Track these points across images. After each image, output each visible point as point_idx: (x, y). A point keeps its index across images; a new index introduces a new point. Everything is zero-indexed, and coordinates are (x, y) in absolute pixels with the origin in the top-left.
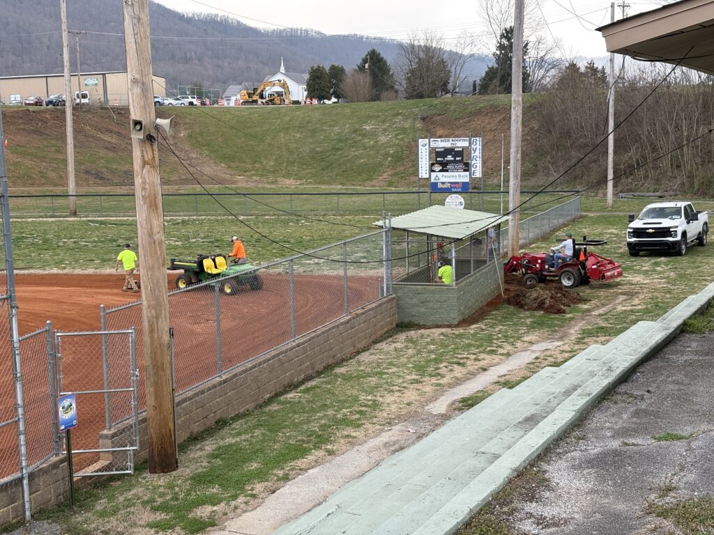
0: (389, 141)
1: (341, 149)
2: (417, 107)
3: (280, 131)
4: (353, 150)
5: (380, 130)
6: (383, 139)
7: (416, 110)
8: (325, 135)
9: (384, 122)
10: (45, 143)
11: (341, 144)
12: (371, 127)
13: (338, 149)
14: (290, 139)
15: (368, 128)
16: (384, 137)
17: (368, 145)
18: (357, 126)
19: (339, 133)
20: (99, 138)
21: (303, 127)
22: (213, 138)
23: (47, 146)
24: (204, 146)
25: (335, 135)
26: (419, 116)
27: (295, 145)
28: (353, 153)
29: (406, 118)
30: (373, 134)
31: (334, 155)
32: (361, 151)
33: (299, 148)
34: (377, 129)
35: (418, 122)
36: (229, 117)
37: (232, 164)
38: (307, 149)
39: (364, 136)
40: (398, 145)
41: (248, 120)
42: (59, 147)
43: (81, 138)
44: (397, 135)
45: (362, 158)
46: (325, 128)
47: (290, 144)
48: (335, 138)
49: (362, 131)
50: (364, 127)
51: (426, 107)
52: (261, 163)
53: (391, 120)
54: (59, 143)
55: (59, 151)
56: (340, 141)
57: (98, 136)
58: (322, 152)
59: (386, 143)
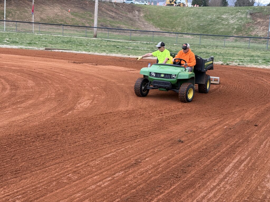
0: (234, 23)
1: (212, 25)
2: (248, 9)
3: (184, 16)
4: (217, 25)
5: (230, 18)
6: (231, 22)
7: (247, 11)
8: (204, 19)
9: (232, 14)
10: (86, 13)
11: (211, 23)
12: (226, 16)
13: (210, 25)
14: (188, 20)
15: (224, 17)
16: (232, 21)
17: (224, 24)
18: (219, 16)
19: (211, 18)
20: (107, 13)
21: (194, 15)
22: (155, 17)
23: (86, 14)
24: (150, 20)
25: (209, 19)
26: (249, 13)
27: (190, 22)
28: (218, 27)
29: (242, 13)
30: (227, 19)
31: (209, 27)
32: (221, 26)
33: (192, 24)
34: (229, 17)
35: (248, 15)
36: (162, 9)
37: (163, 28)
38: (196, 24)
39: (223, 20)
40: (239, 24)
41: (170, 11)
42: (91, 15)
43: (100, 12)
44: (238, 20)
45: (222, 29)
46: (204, 16)
47: (189, 22)
48: (209, 20)
49: (221, 18)
50: (222, 16)
51: (252, 9)
52: (175, 29)
53: (235, 14)
54: (91, 13)
55: (91, 16)
56: (211, 21)
57: (107, 12)
58: (203, 26)
59: (233, 23)
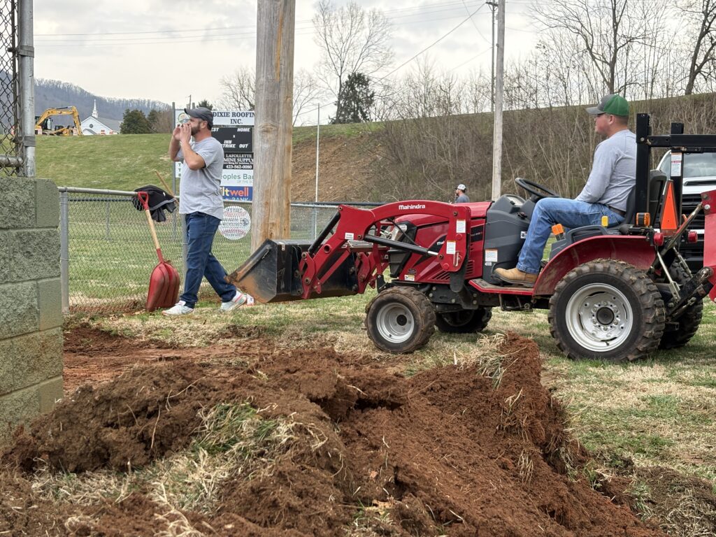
1: (124, 182)
8: (109, 166)
14: (61, 170)
15: (165, 159)
18: (152, 157)
19: (128, 165)
21: (83, 157)
25: (121, 166)
30: (171, 166)
46: (111, 159)
48: (121, 169)
50: (161, 158)
56: (127, 173)
